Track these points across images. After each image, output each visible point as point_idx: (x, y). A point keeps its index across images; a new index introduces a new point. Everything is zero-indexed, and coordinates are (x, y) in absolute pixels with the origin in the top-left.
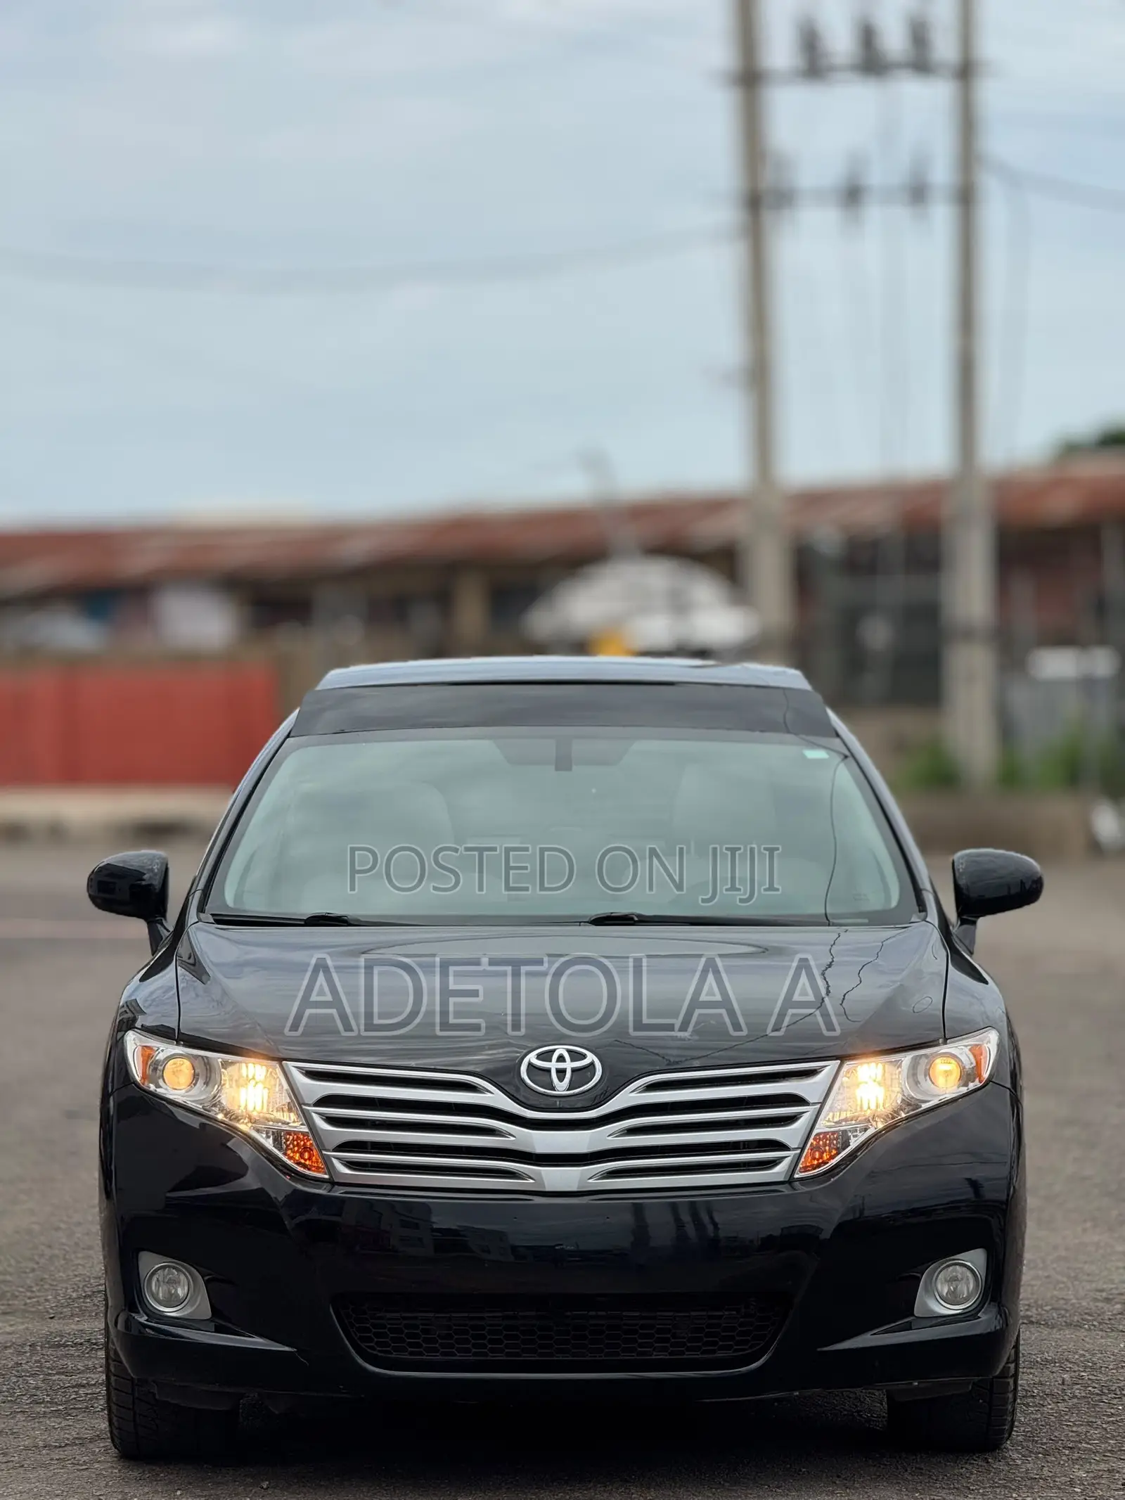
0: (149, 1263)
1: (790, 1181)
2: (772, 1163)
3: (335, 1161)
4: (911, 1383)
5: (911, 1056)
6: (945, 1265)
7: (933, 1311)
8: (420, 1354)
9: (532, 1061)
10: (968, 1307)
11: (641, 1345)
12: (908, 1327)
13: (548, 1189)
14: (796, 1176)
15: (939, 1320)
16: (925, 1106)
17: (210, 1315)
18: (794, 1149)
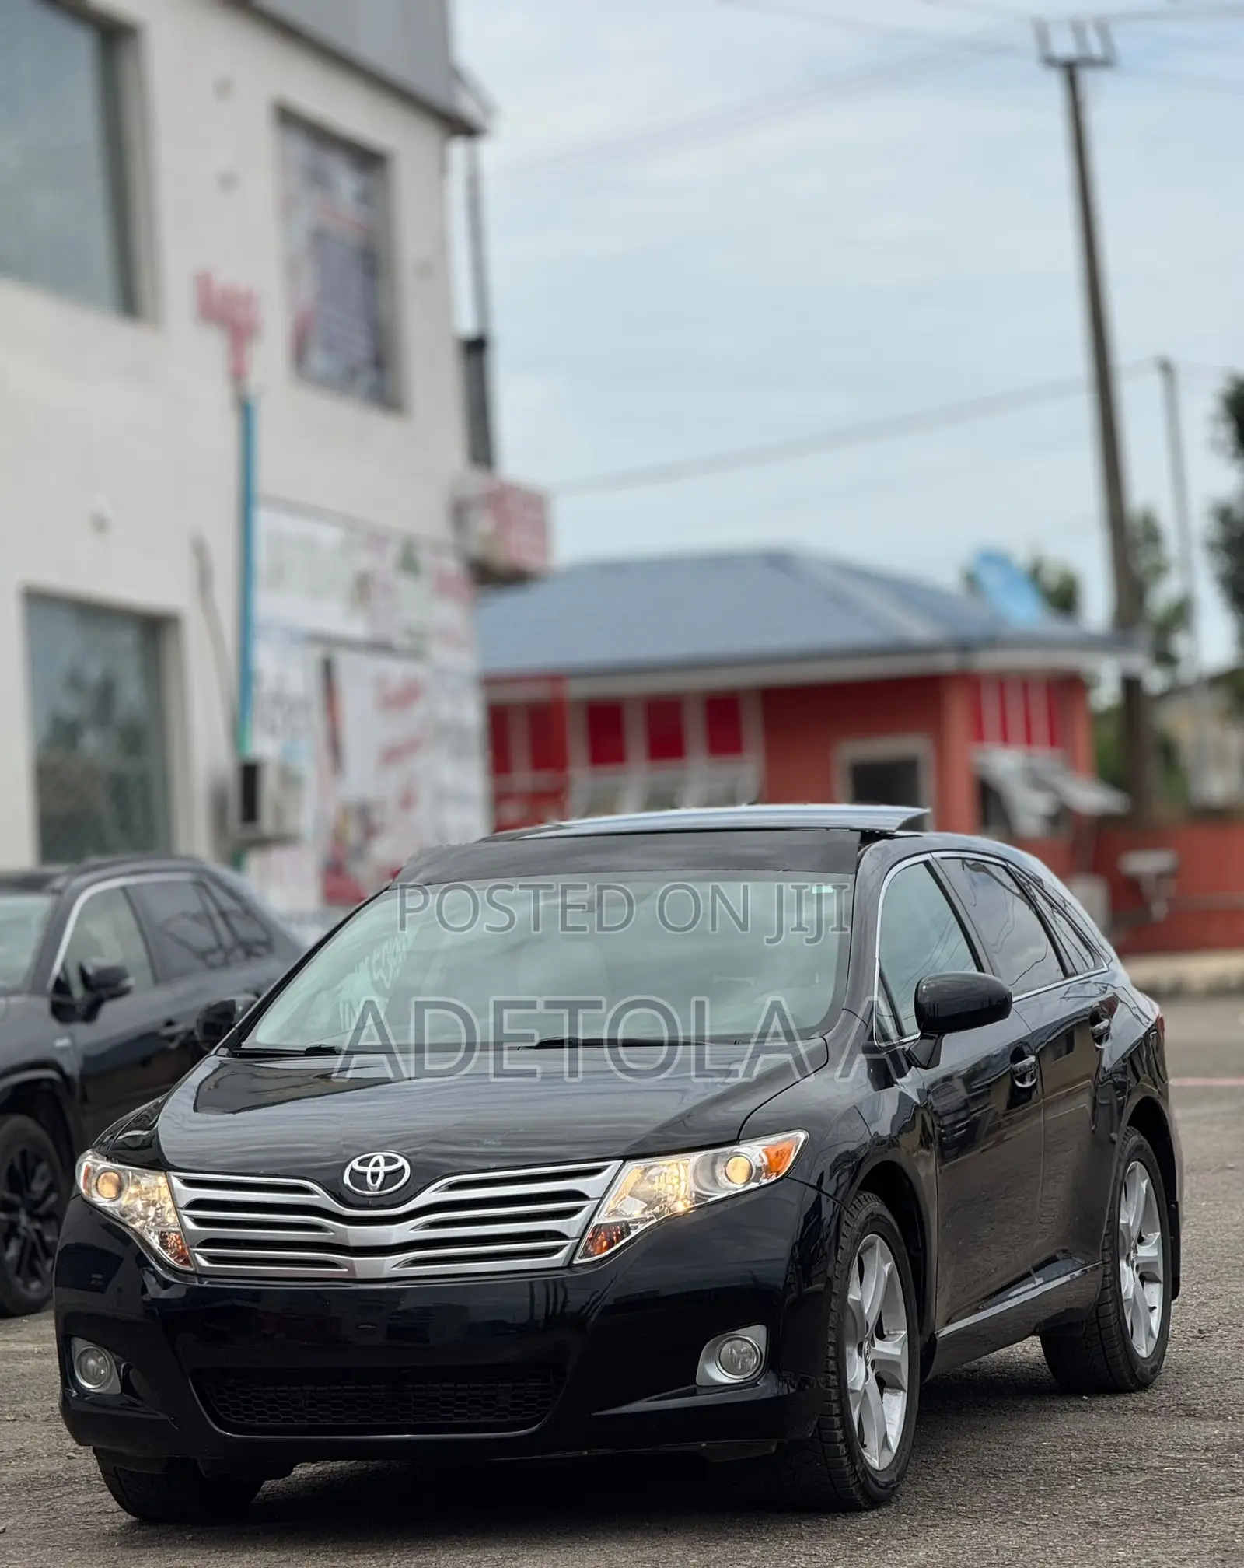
0: (79, 1345)
1: (569, 1265)
2: (556, 1250)
3: (198, 1257)
4: (700, 1444)
5: (698, 1156)
6: (728, 1338)
7: (712, 1380)
8: (265, 1420)
9: (354, 1167)
10: (750, 1376)
11: (443, 1411)
12: (694, 1393)
13: (359, 1276)
14: (575, 1262)
15: (722, 1389)
16: (710, 1200)
17: (120, 1392)
18: (573, 1239)
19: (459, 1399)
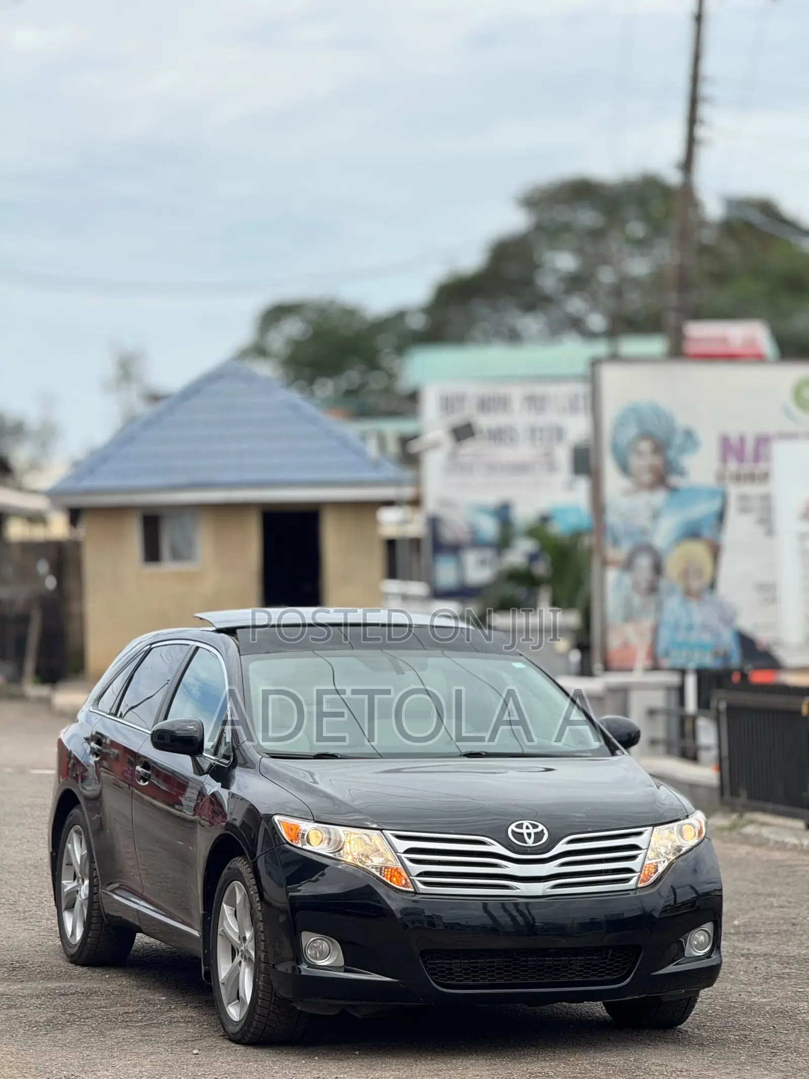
1: (637, 888)
2: (628, 879)
3: (417, 882)
5: (677, 825)
7: (691, 954)
9: (513, 829)
10: (706, 952)
12: (683, 963)
13: (527, 894)
14: (639, 886)
15: (695, 959)
16: (684, 850)
17: (343, 964)
18: (638, 872)
19: (594, 966)
